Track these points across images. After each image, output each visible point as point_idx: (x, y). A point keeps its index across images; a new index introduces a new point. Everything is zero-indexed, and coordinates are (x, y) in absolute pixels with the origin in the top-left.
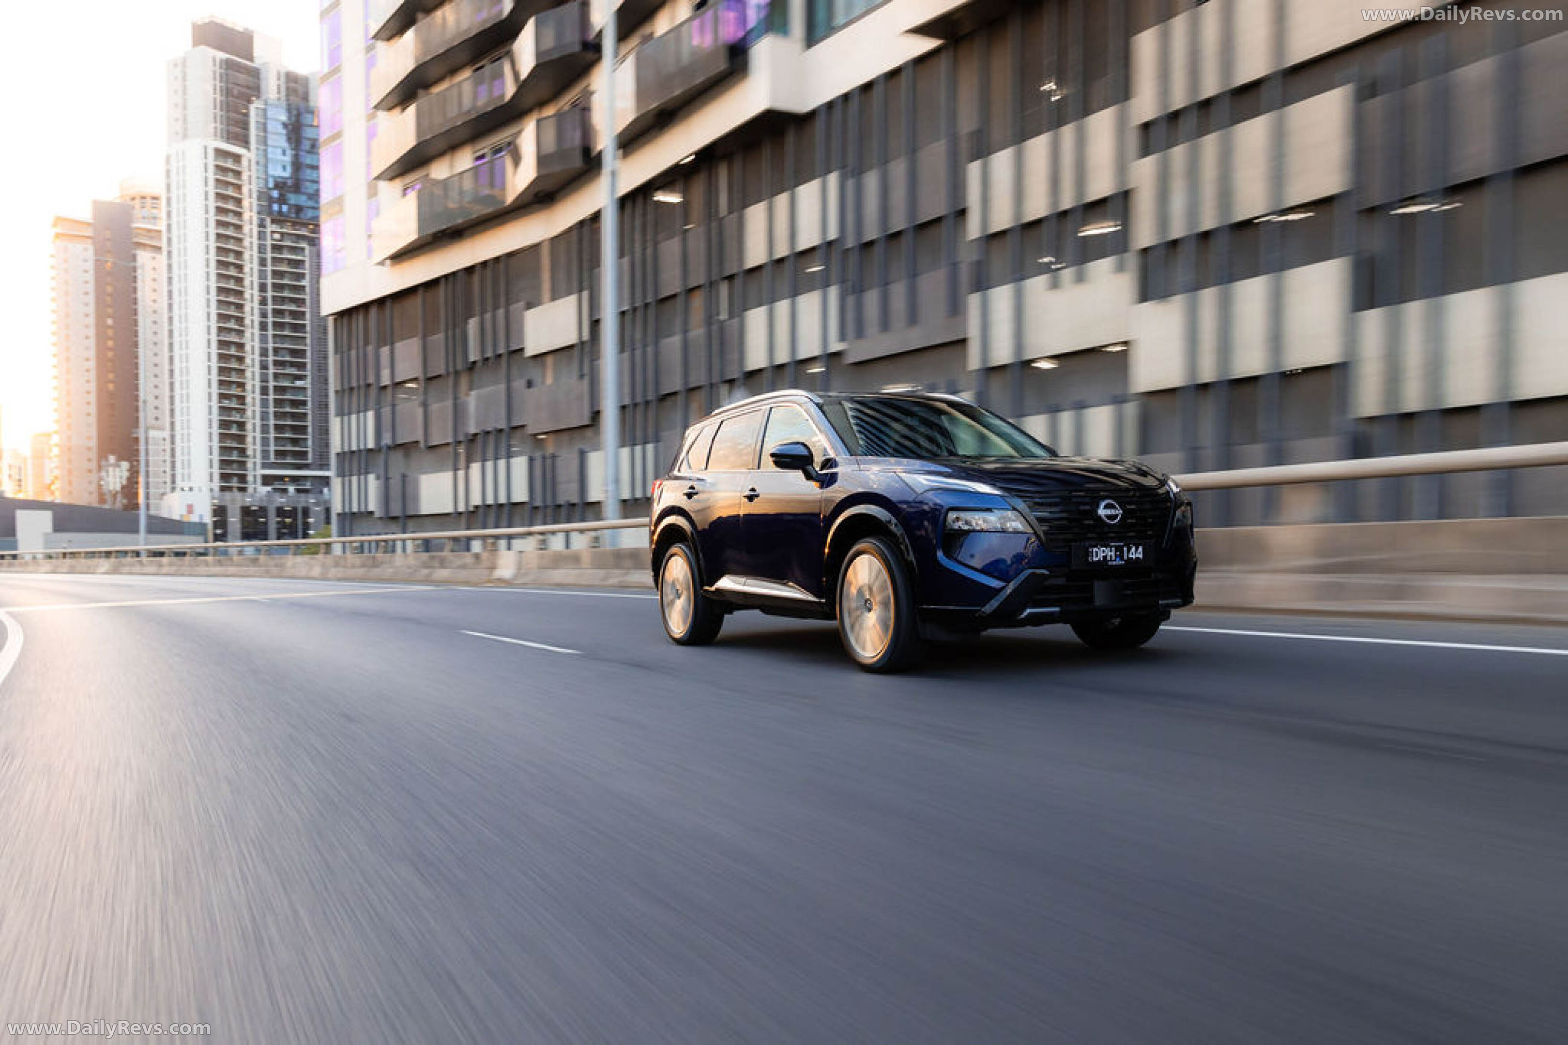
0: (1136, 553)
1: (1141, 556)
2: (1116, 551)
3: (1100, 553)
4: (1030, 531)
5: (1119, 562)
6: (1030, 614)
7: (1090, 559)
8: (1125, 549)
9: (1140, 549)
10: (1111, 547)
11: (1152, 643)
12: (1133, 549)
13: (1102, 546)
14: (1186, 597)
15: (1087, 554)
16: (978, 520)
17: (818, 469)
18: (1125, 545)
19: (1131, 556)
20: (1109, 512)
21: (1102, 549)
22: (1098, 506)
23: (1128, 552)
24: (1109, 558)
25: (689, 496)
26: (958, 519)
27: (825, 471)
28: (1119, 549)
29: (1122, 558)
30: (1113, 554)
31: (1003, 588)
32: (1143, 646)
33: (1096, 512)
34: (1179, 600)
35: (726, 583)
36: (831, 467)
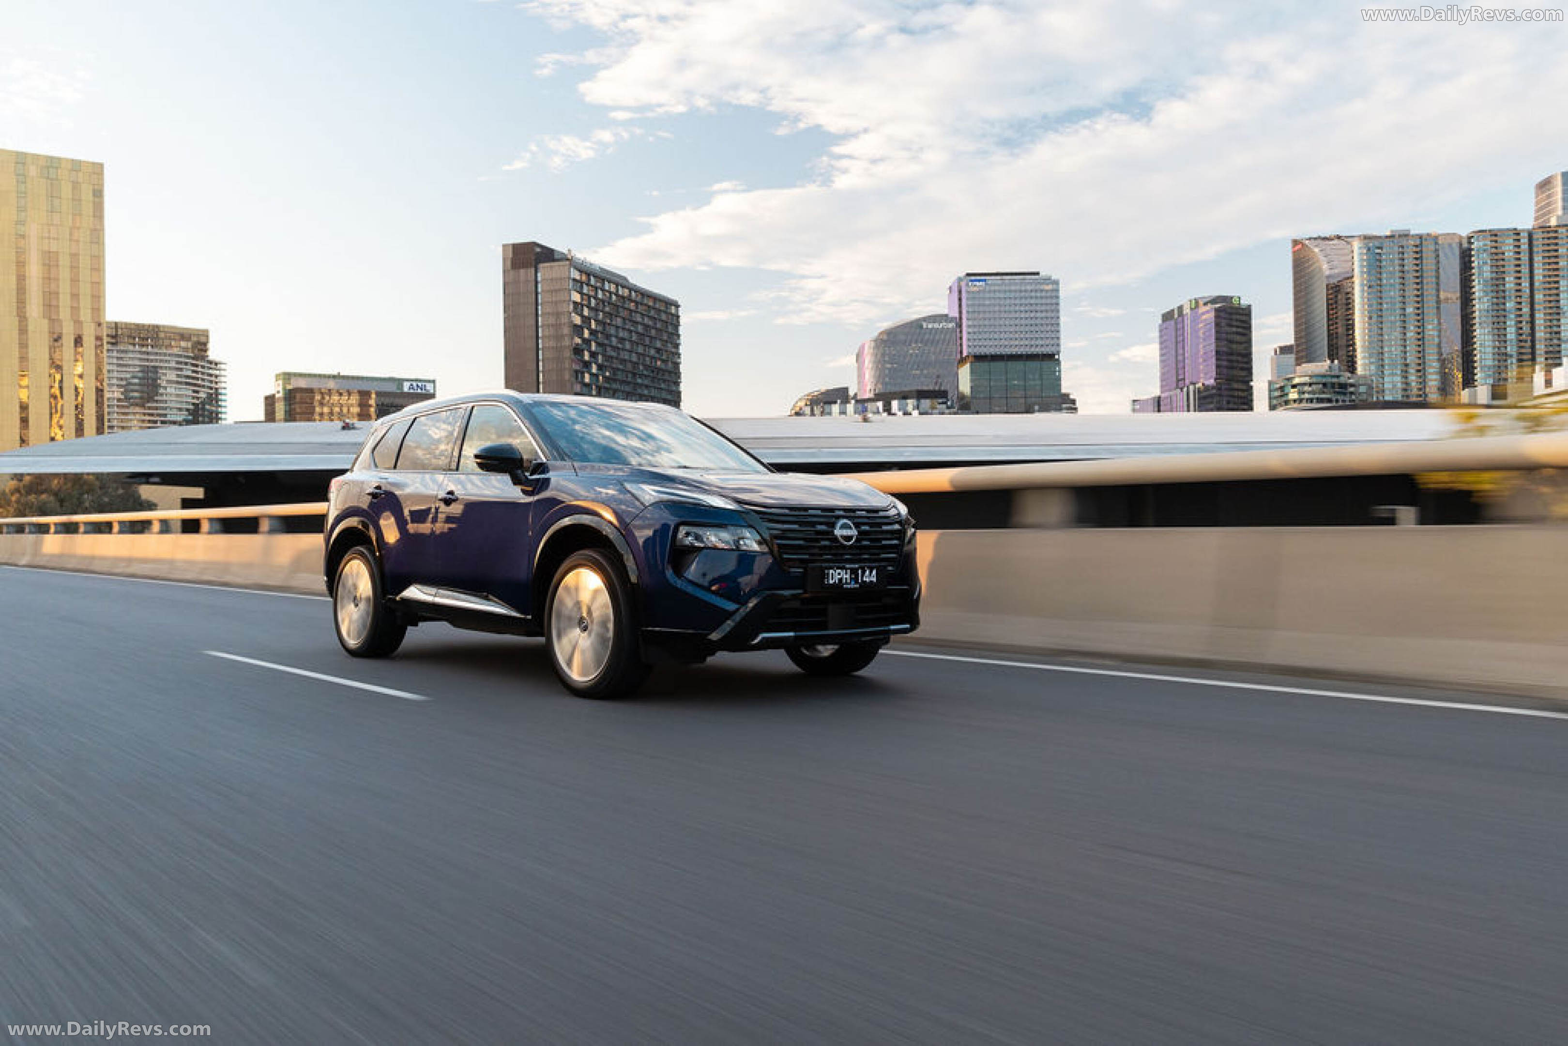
36: (543, 472)
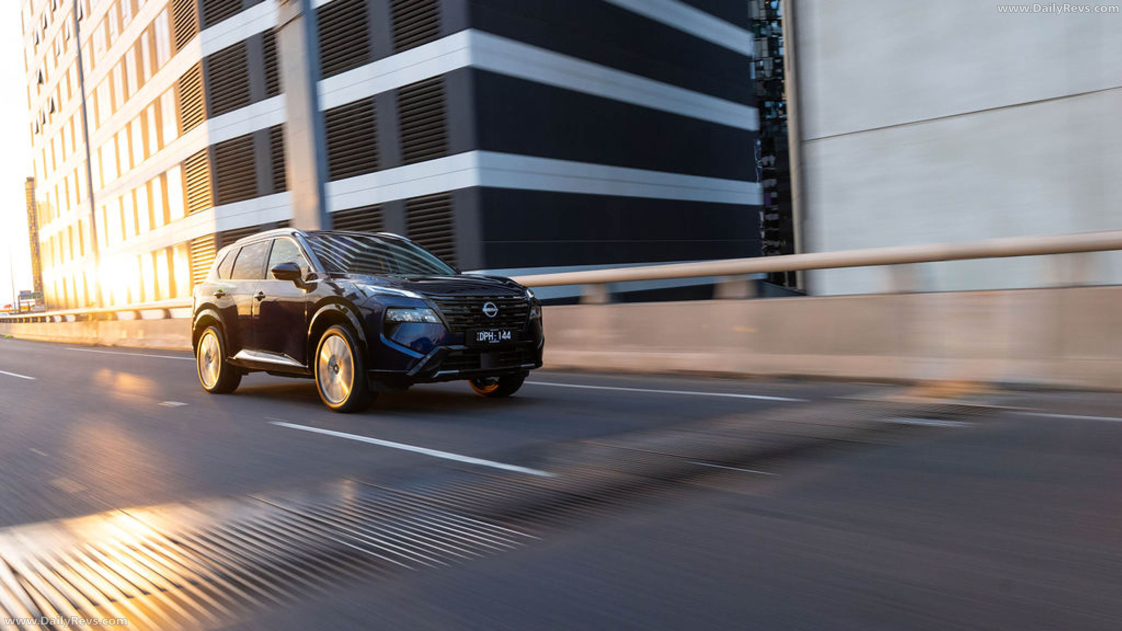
0: (507, 336)
1: (509, 337)
2: (494, 335)
3: (484, 336)
4: (441, 322)
5: (495, 341)
6: (440, 375)
7: (478, 339)
8: (500, 333)
9: (509, 333)
10: (491, 332)
11: (518, 393)
12: (505, 333)
13: (485, 331)
14: (539, 363)
15: (476, 336)
16: (408, 316)
17: (304, 280)
18: (499, 331)
19: (503, 337)
20: (489, 310)
21: (485, 333)
22: (483, 307)
23: (502, 334)
24: (489, 339)
25: (219, 296)
26: (394, 314)
27: (308, 282)
28: (496, 333)
29: (498, 339)
30: (492, 336)
31: (422, 358)
32: (512, 395)
33: (481, 310)
34: (534, 364)
35: (243, 354)
36: (313, 279)
